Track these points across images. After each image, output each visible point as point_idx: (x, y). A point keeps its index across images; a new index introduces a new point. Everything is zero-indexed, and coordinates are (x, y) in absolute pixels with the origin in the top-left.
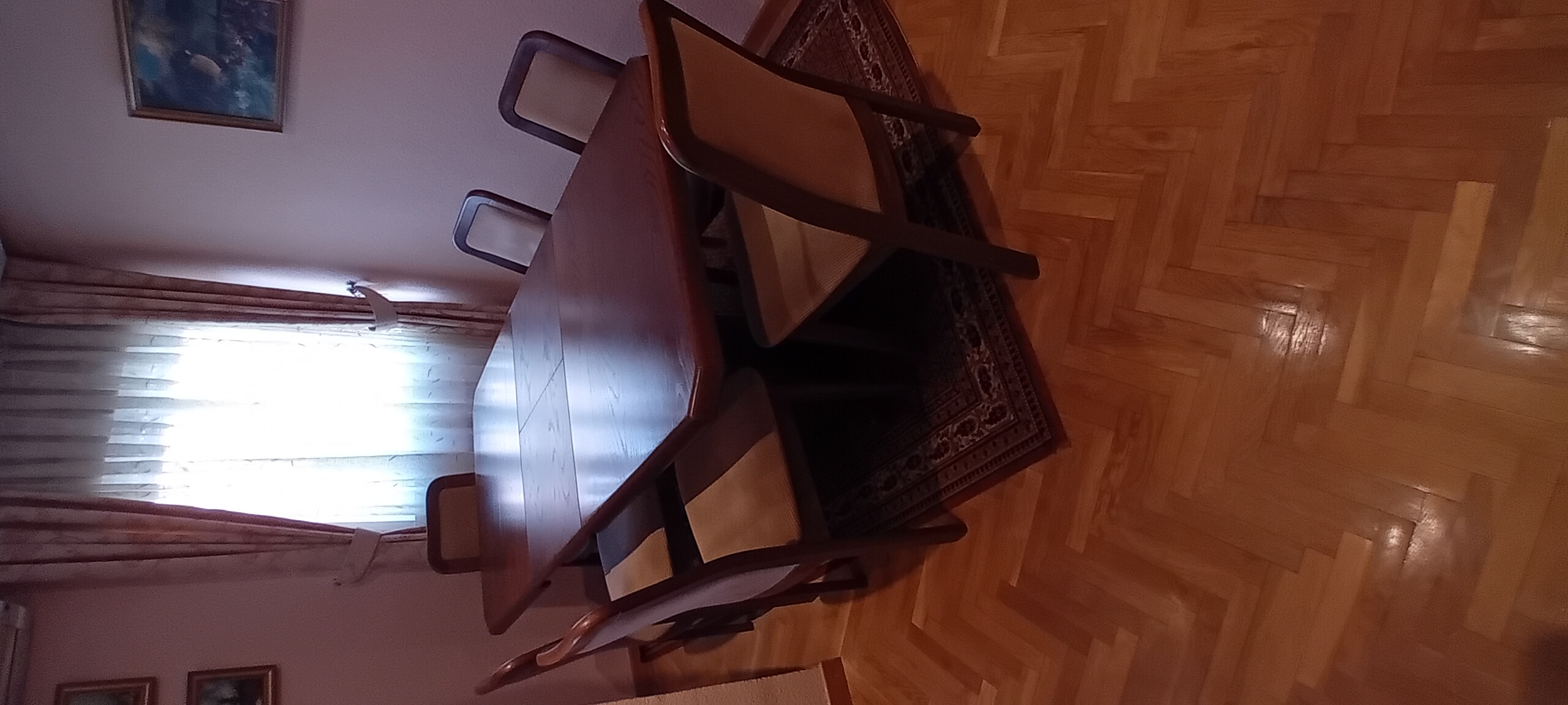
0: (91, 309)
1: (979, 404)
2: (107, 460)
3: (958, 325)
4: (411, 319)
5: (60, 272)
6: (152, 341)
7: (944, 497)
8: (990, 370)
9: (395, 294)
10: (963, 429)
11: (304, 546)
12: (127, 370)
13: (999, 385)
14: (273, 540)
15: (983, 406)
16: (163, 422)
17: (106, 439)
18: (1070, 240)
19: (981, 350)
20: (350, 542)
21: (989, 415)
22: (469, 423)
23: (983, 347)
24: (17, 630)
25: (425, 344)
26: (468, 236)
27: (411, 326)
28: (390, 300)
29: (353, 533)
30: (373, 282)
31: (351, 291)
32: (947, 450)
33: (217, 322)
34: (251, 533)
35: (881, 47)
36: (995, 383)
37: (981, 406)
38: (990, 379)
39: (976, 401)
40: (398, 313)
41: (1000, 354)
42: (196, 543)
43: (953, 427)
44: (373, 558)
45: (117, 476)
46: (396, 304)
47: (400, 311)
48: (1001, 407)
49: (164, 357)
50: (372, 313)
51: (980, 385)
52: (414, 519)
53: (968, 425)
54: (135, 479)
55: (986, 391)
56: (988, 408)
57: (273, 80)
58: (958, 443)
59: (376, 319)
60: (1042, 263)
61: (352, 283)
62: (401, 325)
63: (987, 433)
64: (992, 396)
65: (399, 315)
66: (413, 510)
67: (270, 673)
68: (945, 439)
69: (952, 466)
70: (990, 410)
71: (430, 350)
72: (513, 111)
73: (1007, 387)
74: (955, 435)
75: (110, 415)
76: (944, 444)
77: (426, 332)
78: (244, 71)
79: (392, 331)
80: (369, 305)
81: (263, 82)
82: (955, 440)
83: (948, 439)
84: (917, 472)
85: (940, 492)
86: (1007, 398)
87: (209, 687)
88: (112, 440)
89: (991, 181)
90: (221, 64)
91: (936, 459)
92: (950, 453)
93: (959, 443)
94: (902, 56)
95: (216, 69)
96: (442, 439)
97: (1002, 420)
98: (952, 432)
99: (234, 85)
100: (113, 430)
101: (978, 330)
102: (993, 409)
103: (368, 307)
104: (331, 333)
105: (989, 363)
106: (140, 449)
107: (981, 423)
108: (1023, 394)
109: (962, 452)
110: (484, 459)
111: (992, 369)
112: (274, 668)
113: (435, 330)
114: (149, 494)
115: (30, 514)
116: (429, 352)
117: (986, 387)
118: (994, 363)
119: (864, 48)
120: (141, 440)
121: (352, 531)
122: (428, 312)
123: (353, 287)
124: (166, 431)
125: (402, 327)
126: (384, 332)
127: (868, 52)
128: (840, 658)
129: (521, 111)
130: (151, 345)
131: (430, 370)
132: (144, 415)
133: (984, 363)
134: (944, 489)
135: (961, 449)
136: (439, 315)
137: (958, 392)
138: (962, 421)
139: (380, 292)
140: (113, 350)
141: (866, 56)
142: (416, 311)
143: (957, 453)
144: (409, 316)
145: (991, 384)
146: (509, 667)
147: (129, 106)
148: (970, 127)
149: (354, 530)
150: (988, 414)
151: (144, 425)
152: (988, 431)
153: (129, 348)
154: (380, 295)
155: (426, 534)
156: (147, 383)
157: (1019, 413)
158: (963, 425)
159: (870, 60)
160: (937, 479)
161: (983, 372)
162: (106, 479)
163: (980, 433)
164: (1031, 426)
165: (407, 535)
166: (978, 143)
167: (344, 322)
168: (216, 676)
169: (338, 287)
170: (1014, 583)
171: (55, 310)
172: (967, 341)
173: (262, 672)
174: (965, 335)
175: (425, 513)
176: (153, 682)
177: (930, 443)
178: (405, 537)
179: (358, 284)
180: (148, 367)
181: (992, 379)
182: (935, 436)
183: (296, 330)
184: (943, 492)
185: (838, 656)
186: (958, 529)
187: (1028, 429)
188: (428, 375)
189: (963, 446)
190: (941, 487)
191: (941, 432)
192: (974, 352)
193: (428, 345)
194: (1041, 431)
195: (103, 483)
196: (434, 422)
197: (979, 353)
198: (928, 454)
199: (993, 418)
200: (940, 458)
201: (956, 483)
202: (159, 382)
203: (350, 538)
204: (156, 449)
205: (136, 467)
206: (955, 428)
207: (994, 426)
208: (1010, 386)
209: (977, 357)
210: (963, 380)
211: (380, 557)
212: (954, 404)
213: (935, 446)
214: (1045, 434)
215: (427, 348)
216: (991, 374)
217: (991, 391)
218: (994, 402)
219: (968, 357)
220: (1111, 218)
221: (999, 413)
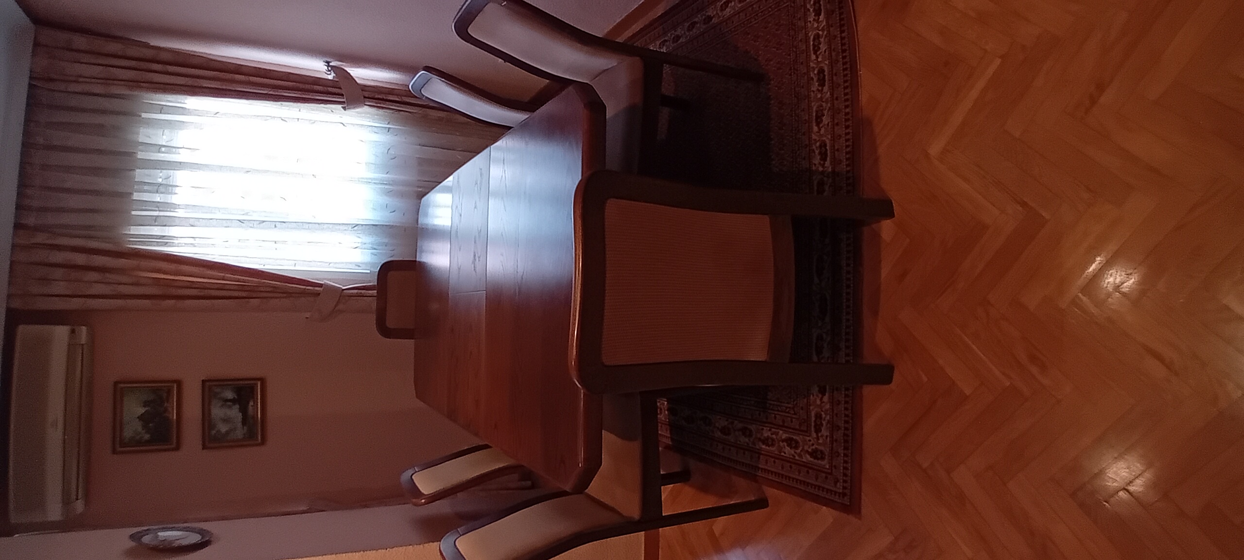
0: (108, 80)
1: (808, 436)
2: (134, 213)
4: (376, 103)
5: (80, 41)
6: (162, 109)
7: (759, 473)
8: (824, 420)
9: (362, 74)
10: (789, 442)
11: (285, 295)
12: (144, 135)
13: (827, 436)
15: (810, 441)
17: (131, 194)
19: (824, 399)
20: (319, 294)
23: (826, 399)
24: (83, 345)
25: (386, 125)
27: (376, 109)
28: (359, 81)
29: (322, 287)
30: (346, 63)
32: (773, 445)
36: (824, 432)
37: (809, 438)
39: (806, 432)
40: (365, 97)
41: (837, 415)
43: (782, 435)
44: (336, 306)
45: (141, 227)
46: (364, 88)
47: (367, 96)
48: (822, 452)
49: (172, 124)
50: (342, 95)
51: (813, 424)
53: (793, 442)
54: (156, 231)
55: (816, 432)
56: (813, 445)
58: (782, 448)
59: (346, 102)
60: (896, 378)
61: (328, 64)
62: (368, 107)
63: (805, 460)
64: (819, 439)
65: (365, 99)
66: (368, 267)
68: (774, 436)
69: (773, 459)
70: (814, 447)
71: (391, 130)
72: (466, 31)
73: (832, 444)
74: (783, 441)
75: (132, 172)
76: (773, 440)
77: (387, 115)
79: (360, 110)
80: (341, 89)
82: (781, 444)
83: (776, 439)
84: (747, 440)
85: (758, 468)
86: (829, 450)
87: (218, 390)
88: (136, 196)
89: (885, 272)
91: (763, 444)
92: (775, 450)
93: (783, 449)
96: (394, 211)
97: (820, 461)
98: (781, 437)
100: (135, 188)
102: (816, 448)
103: (340, 91)
105: (826, 414)
106: (159, 206)
107: (803, 449)
108: (842, 458)
109: (783, 456)
111: (826, 420)
112: (262, 380)
113: (395, 113)
115: (80, 259)
116: (390, 133)
117: (818, 430)
118: (830, 417)
119: (817, 41)
120: (158, 198)
121: (321, 285)
122: (391, 98)
123: (328, 67)
124: (177, 190)
125: (368, 109)
126: (353, 111)
127: (820, 49)
129: (473, 33)
130: (161, 113)
131: (389, 149)
132: (159, 176)
133: (822, 411)
135: (783, 454)
136: (400, 100)
137: (795, 414)
138: (791, 436)
139: (349, 72)
140: (132, 115)
141: (817, 51)
143: (779, 453)
144: (374, 101)
145: (821, 430)
149: (324, 284)
150: (811, 448)
151: (159, 185)
152: (806, 458)
153: (143, 114)
154: (350, 75)
155: (376, 294)
156: (159, 148)
157: (833, 468)
158: (791, 440)
159: (819, 60)
160: (759, 458)
161: (818, 416)
162: (134, 230)
163: (800, 455)
164: (838, 484)
167: (321, 102)
168: (224, 382)
171: (81, 80)
172: (815, 383)
176: (179, 383)
177: (763, 429)
178: (362, 292)
179: (332, 65)
180: (160, 132)
181: (823, 427)
182: (768, 429)
184: (761, 469)
187: (836, 483)
188: (388, 154)
189: (785, 453)
190: (760, 466)
191: (773, 430)
192: (818, 395)
193: (388, 126)
194: (844, 495)
195: (131, 233)
196: (389, 193)
197: (821, 399)
198: (759, 436)
199: (814, 454)
200: (766, 446)
201: (772, 472)
202: (170, 148)
203: (319, 292)
204: (172, 206)
205: (155, 221)
206: (784, 436)
207: (812, 459)
208: (835, 444)
209: (818, 402)
210: (802, 408)
211: (341, 307)
212: (789, 419)
213: (766, 435)
214: (846, 498)
215: (387, 129)
216: (824, 423)
217: (820, 435)
218: (819, 444)
219: (812, 396)
220: (968, 392)
221: (819, 455)
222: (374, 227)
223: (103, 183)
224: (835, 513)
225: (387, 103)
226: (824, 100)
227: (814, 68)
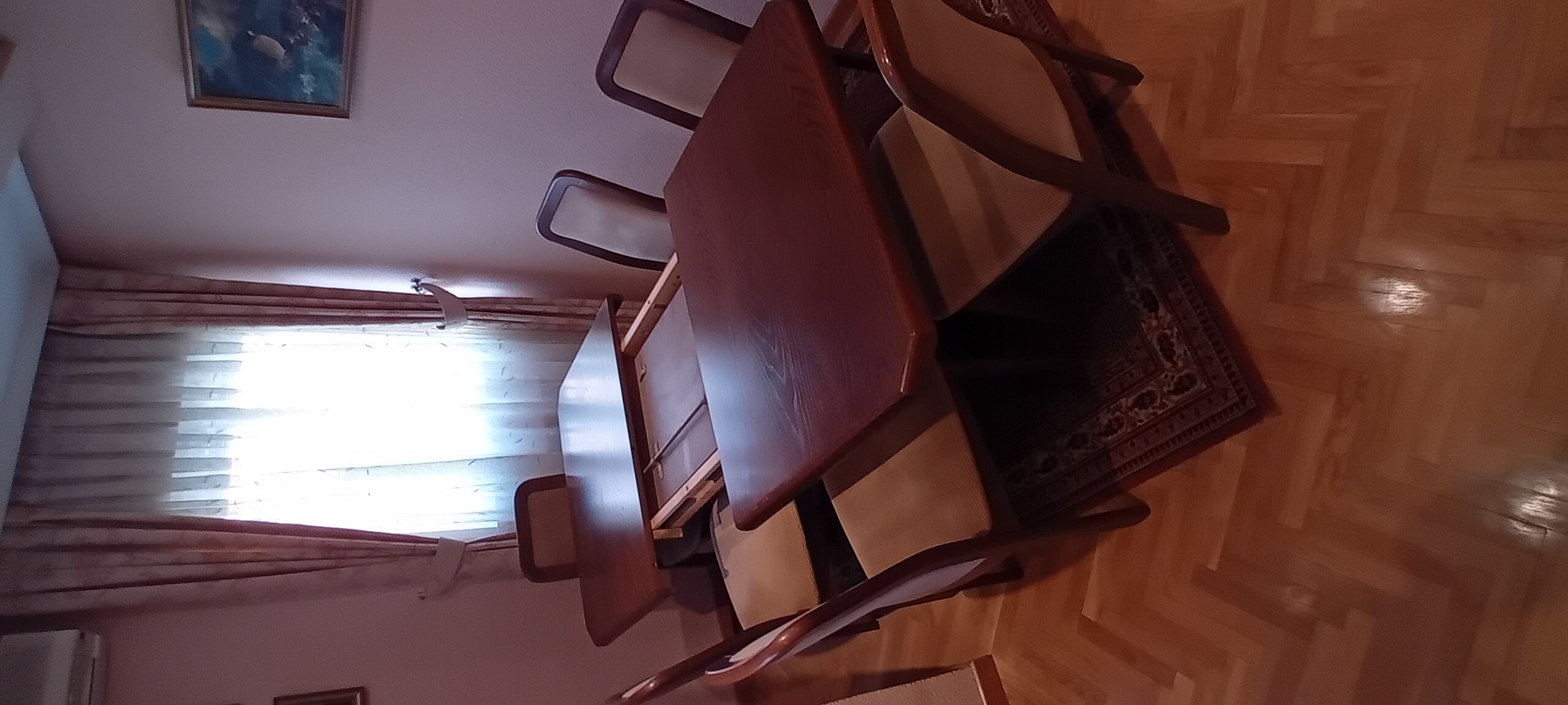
0: (149, 317)
1: (1161, 374)
2: (174, 475)
3: (1127, 289)
4: (481, 315)
5: (115, 279)
6: (213, 348)
7: (1119, 477)
8: (1172, 336)
9: (463, 290)
10: (1140, 402)
11: (388, 559)
12: (190, 380)
13: (1185, 353)
14: (353, 553)
15: (1166, 376)
16: (227, 434)
17: (172, 453)
18: (1266, 190)
19: (1160, 315)
20: (434, 553)
21: (1175, 385)
22: (553, 422)
23: (1162, 312)
24: (94, 660)
25: (496, 341)
26: (552, 222)
27: (481, 322)
28: (459, 296)
29: (437, 543)
30: (438, 278)
31: (416, 288)
32: (1121, 426)
33: (279, 325)
34: (330, 548)
36: (1179, 350)
37: (1163, 376)
38: (1173, 346)
39: (1157, 370)
40: (467, 310)
41: (1185, 318)
42: (271, 560)
43: (1127, 402)
44: (459, 568)
45: (186, 492)
46: (464, 300)
47: (470, 308)
48: (1188, 376)
49: (227, 364)
50: (441, 310)
51: (1160, 354)
52: (497, 526)
53: (1146, 397)
54: (204, 495)
55: (1169, 358)
56: (1173, 377)
57: (341, 62)
58: (1134, 418)
59: (445, 316)
60: (1232, 218)
61: (417, 281)
62: (472, 322)
63: (1171, 405)
64: (1177, 364)
65: (468, 312)
66: (495, 516)
67: (358, 695)
68: (1118, 414)
69: (1130, 442)
70: (1175, 380)
71: (502, 347)
72: (611, 81)
73: (1197, 354)
74: (1131, 409)
75: (174, 428)
76: (1117, 419)
77: (496, 328)
78: (310, 52)
79: (461, 329)
80: (438, 303)
81: (330, 64)
82: (1131, 414)
83: (1122, 413)
84: (1083, 451)
85: (1114, 472)
86: (1197, 365)
88: (177, 456)
89: (1160, 130)
90: (285, 44)
91: (1108, 437)
92: (1126, 429)
93: (1137, 417)
95: (281, 51)
96: (521, 440)
97: (1191, 390)
98: (1127, 407)
99: (299, 68)
100: (178, 443)
101: (1154, 293)
102: (1179, 378)
103: (437, 304)
104: (399, 333)
105: (1170, 328)
106: (209, 463)
107: (1163, 394)
108: (1217, 359)
109: (1141, 426)
110: (576, 459)
111: (1175, 335)
112: (362, 690)
113: (506, 326)
114: (220, 510)
115: (99, 535)
116: (501, 350)
117: (1169, 354)
118: (1178, 328)
120: (207, 453)
121: (436, 541)
122: (498, 307)
123: (417, 284)
124: (231, 443)
125: (472, 324)
126: (453, 330)
127: (992, 4)
128: (991, 656)
129: (620, 80)
130: (212, 353)
131: (504, 368)
132: (207, 426)
133: (1165, 329)
134: (1119, 469)
135: (1139, 424)
136: (510, 310)
137: (1132, 362)
138: (1139, 394)
139: (446, 289)
140: (172, 359)
141: (990, 8)
142: (485, 307)
143: (1134, 428)
144: (479, 313)
145: (1175, 351)
146: (652, 685)
147: (188, 95)
148: (1129, 76)
149: (438, 540)
150: (1172, 384)
151: (210, 438)
152: (1172, 401)
153: (189, 357)
154: (447, 292)
155: (516, 541)
156: (211, 393)
157: (1213, 381)
158: (1141, 397)
159: (996, 12)
160: (1109, 458)
161: (1163, 339)
162: (175, 496)
163: (1163, 405)
164: (1229, 394)
165: (493, 543)
166: (1140, 93)
167: (411, 321)
168: (303, 700)
169: (402, 285)
170: (1213, 566)
171: (112, 319)
172: (1140, 306)
173: (349, 695)
174: (1137, 300)
175: (514, 519)
177: (1098, 419)
178: (491, 544)
179: (423, 281)
180: (211, 376)
181: (1175, 346)
182: (1105, 411)
183: (362, 332)
184: (1118, 472)
185: (989, 654)
186: (1139, 511)
187: (1225, 397)
188: (502, 374)
189: (1141, 421)
190: (1115, 467)
191: (1112, 407)
192: (1150, 318)
193: (500, 342)
194: (1243, 400)
195: (171, 500)
196: (510, 423)
197: (1156, 317)
198: (1096, 431)
199: (1180, 388)
200: (1112, 435)
201: (1135, 461)
202: (222, 391)
203: (434, 549)
204: (224, 462)
205: (204, 482)
206: (1130, 401)
207: (1180, 396)
208: (1200, 353)
209: (1154, 323)
210: (1138, 349)
211: (466, 568)
212: (1127, 375)
213: (1106, 422)
214: (1248, 402)
215: (499, 346)
216: (1174, 340)
217: (1175, 359)
218: (1180, 371)
219: (1142, 324)
220: (1318, 162)
221: (1186, 382)
222: (498, 459)
223: (132, 442)
224: (1243, 436)
225: (494, 314)
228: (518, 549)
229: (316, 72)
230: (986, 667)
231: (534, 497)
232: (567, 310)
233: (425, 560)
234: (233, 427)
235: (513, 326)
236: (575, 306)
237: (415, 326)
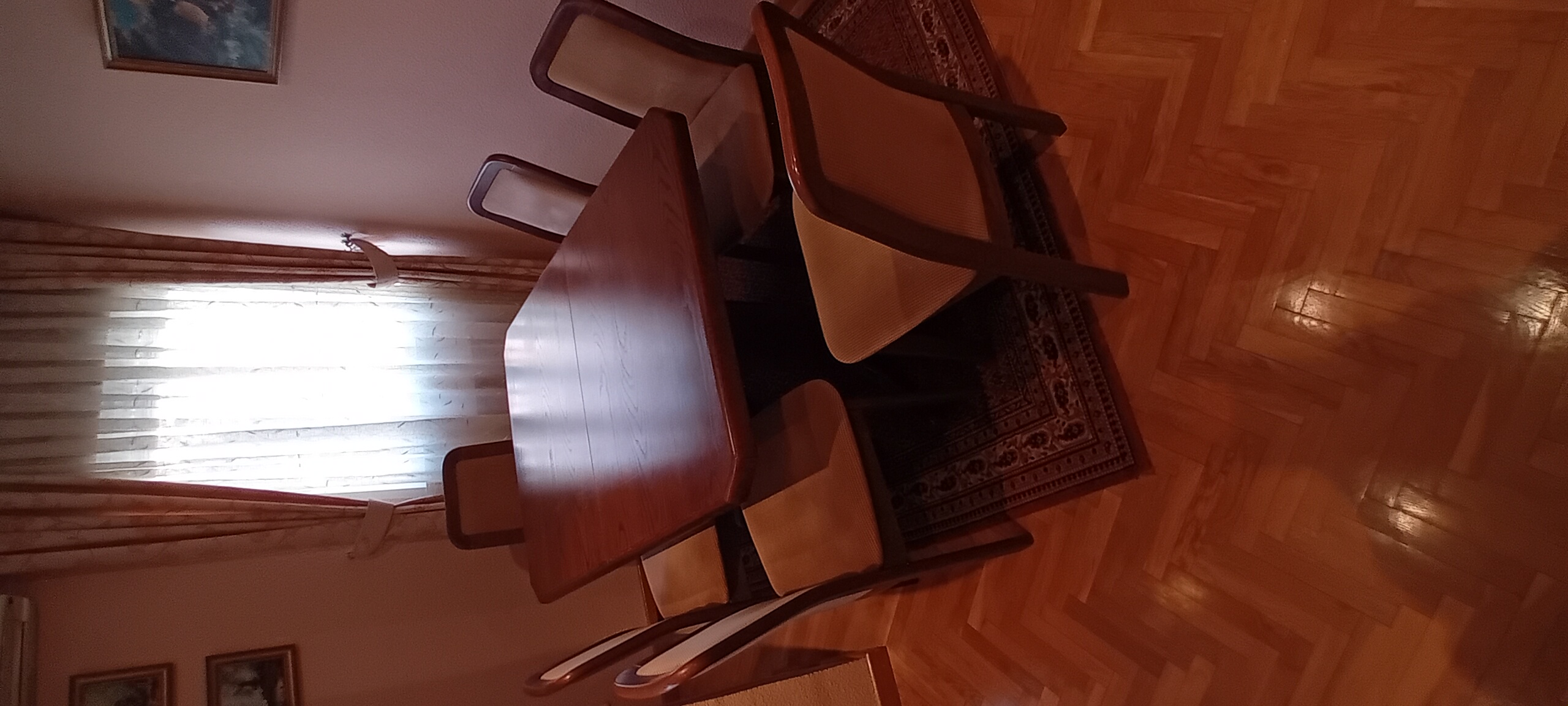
0: (69, 272)
1: (1053, 418)
2: (100, 436)
3: (1032, 333)
4: (413, 274)
5: (31, 230)
6: (137, 305)
7: (1009, 506)
8: (1067, 385)
9: (394, 247)
10: (1033, 441)
11: (317, 522)
12: (112, 337)
13: (1077, 402)
14: (284, 516)
15: (1058, 421)
16: (155, 394)
17: (98, 413)
18: (1165, 264)
19: (1058, 363)
20: (363, 515)
21: (1064, 430)
23: (1060, 360)
24: (23, 623)
25: (427, 301)
26: (484, 200)
27: (412, 282)
28: (389, 253)
29: (366, 505)
30: (369, 234)
31: (347, 243)
32: (1014, 459)
33: (206, 282)
34: (259, 510)
35: (948, 21)
36: (1072, 399)
37: (1056, 420)
38: (1067, 394)
39: (1051, 414)
40: (398, 269)
41: (1080, 370)
42: (203, 523)
43: (1022, 438)
44: (388, 529)
45: (112, 454)
46: (396, 258)
47: (400, 267)
48: (1078, 425)
49: (151, 322)
50: (372, 268)
51: (1055, 400)
52: (425, 486)
53: (1039, 437)
54: (131, 456)
55: (1062, 405)
56: (1064, 424)
57: (267, 29)
58: (1027, 455)
59: (375, 275)
60: (1132, 283)
61: (347, 236)
62: (403, 281)
63: (1060, 449)
64: (1068, 412)
65: (400, 270)
66: (424, 477)
67: (289, 652)
68: (1012, 448)
69: (1020, 476)
70: (1066, 426)
71: (434, 307)
72: (545, 77)
73: (1087, 406)
74: (1025, 445)
75: (98, 386)
76: (1012, 453)
77: (428, 287)
78: (236, 19)
79: (393, 287)
80: (368, 260)
81: (255, 31)
82: (1024, 450)
83: (1016, 448)
84: (979, 476)
85: (1005, 500)
86: (1086, 416)
87: (229, 669)
88: (102, 415)
89: (1077, 186)
90: (209, 11)
91: (1002, 467)
92: (1018, 463)
93: (1029, 454)
94: (974, 35)
95: (204, 17)
96: (450, 402)
97: (1079, 438)
98: (1021, 442)
99: (224, 33)
100: (102, 404)
101: (1055, 342)
102: (1069, 425)
103: (366, 261)
104: (328, 290)
105: (1067, 378)
106: (136, 424)
107: (1054, 437)
108: (1105, 415)
109: (1031, 463)
111: (1070, 384)
112: (293, 648)
113: (437, 285)
114: (148, 471)
115: (24, 500)
116: (432, 310)
117: (1063, 402)
118: (1073, 379)
119: (927, 19)
120: (133, 414)
121: (364, 504)
122: (430, 266)
123: (348, 239)
124: (158, 403)
125: (403, 283)
126: (384, 288)
127: (932, 24)
128: (885, 647)
129: (555, 76)
130: (137, 310)
131: (435, 329)
132: (135, 387)
133: (1061, 377)
134: (1009, 498)
135: (1030, 461)
136: (440, 269)
137: (1029, 403)
138: (1033, 433)
140: (95, 316)
141: (931, 27)
142: (417, 266)
143: (1025, 464)
144: (411, 272)
145: (1068, 400)
146: (568, 677)
147: (104, 58)
148: (1053, 125)
149: (367, 502)
150: (1062, 429)
151: (136, 397)
152: (1062, 446)
153: (112, 313)
154: (376, 247)
155: (444, 503)
156: (136, 351)
157: (1099, 434)
158: (1034, 437)
159: (935, 33)
160: (1002, 487)
161: (1059, 386)
162: (101, 458)
163: (1053, 447)
164: (1111, 448)
165: (422, 505)
166: (1063, 144)
167: (342, 279)
168: (236, 658)
169: (331, 241)
170: (1083, 599)
171: (29, 274)
172: (1041, 351)
173: (281, 652)
174: (1040, 346)
175: (441, 480)
176: (170, 667)
177: (994, 449)
178: (420, 507)
179: (353, 237)
180: (136, 333)
181: (1069, 395)
182: (1002, 443)
183: (291, 288)
184: (1008, 500)
185: (883, 645)
186: (1024, 540)
187: (1108, 450)
188: (433, 334)
189: (1033, 458)
190: (1006, 496)
191: (1008, 441)
192: (1049, 364)
193: (430, 302)
194: (1123, 455)
195: (97, 462)
196: (439, 384)
197: (1055, 365)
198: (992, 461)
199: (1069, 435)
200: (1006, 466)
201: (1024, 493)
202: (148, 350)
203: (363, 512)
204: (151, 423)
205: (132, 443)
206: (1025, 438)
207: (1069, 442)
208: (1090, 404)
209: (1053, 370)
210: (1036, 391)
211: (394, 530)
212: (1025, 414)
213: (1001, 453)
214: (1127, 459)
215: (430, 305)
216: (1068, 389)
217: (1067, 407)
218: (1070, 418)
219: (1042, 369)
220: (1215, 247)
221: (1075, 430)
222: (427, 422)
223: (58, 401)
224: (1119, 488)
225: (426, 273)
226: (952, 66)
227: (932, 45)
228: (445, 512)
229: (240, 38)
230: (880, 657)
231: (461, 466)
232: (500, 270)
233: (353, 522)
234: (160, 387)
235: (445, 285)
236: (508, 266)
237: (345, 284)
